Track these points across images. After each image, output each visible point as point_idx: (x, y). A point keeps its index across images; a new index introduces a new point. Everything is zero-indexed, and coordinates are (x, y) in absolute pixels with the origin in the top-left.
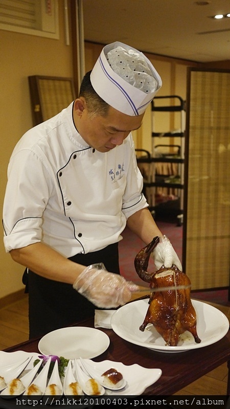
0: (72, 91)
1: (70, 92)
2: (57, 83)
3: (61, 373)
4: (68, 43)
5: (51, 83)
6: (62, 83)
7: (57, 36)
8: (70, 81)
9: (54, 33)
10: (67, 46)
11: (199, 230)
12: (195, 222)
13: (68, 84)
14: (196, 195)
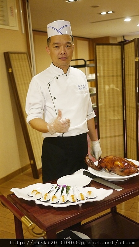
0: (28, 60)
1: (27, 60)
2: (20, 55)
3: (67, 192)
4: (24, 32)
5: (16, 55)
6: (22, 55)
7: (17, 29)
8: (27, 54)
9: (16, 27)
10: (23, 34)
11: (106, 133)
12: (104, 128)
13: (25, 55)
14: (104, 114)
